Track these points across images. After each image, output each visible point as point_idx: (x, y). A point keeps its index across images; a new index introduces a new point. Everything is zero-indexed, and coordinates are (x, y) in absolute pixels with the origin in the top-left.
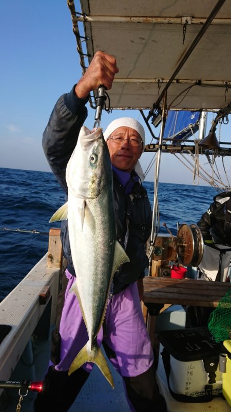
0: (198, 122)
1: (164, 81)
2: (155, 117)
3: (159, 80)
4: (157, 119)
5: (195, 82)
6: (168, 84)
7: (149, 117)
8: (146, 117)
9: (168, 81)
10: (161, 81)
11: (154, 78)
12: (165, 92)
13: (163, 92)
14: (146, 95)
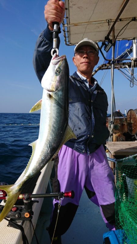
0: (131, 47)
1: (112, 21)
2: (106, 46)
3: (109, 21)
4: (108, 46)
5: (131, 19)
6: (115, 23)
7: (102, 47)
8: (100, 47)
9: (114, 20)
10: (110, 21)
11: (105, 19)
12: (113, 28)
13: (112, 28)
14: (100, 31)
